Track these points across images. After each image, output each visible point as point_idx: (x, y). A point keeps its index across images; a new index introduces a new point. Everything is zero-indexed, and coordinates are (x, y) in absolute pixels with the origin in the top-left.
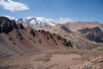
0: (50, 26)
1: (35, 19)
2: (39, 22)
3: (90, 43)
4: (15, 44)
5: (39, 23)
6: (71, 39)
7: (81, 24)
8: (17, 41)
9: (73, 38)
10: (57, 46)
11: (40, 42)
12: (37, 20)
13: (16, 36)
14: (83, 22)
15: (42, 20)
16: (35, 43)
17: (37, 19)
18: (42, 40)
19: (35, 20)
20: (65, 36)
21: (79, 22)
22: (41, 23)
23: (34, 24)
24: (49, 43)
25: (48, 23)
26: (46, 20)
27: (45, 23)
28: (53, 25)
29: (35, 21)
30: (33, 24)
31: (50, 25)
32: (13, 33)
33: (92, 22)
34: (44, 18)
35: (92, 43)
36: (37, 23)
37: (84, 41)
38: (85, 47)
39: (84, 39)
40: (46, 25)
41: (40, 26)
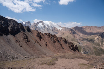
0: (58, 30)
1: (42, 22)
3: (99, 48)
4: (21, 46)
6: (79, 44)
7: (89, 28)
8: (23, 43)
9: (80, 42)
10: (63, 50)
11: (46, 45)
12: (45, 24)
13: (22, 38)
14: (92, 26)
15: (49, 24)
16: (41, 46)
17: (45, 22)
18: (48, 44)
20: (73, 40)
21: (87, 26)
22: (48, 26)
23: (41, 27)
24: (55, 47)
25: (55, 27)
26: (54, 24)
27: (52, 27)
28: (61, 29)
29: (43, 24)
30: (40, 27)
32: (20, 36)
33: (102, 27)
34: (51, 22)
35: (100, 48)
36: (45, 27)
37: (92, 46)
38: (93, 52)
39: (92, 44)
40: (53, 29)
41: (47, 29)
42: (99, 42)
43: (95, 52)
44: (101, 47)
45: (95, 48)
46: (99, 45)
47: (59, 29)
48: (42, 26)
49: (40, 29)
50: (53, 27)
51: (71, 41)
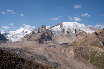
0: (85, 34)
2: (67, 28)
5: (66, 30)
12: (64, 26)
15: (72, 26)
19: (62, 25)
22: (69, 29)
23: (58, 31)
27: (76, 30)
29: (61, 27)
30: (56, 31)
31: (86, 32)
40: (78, 33)
41: (67, 34)
47: (87, 32)
48: (58, 29)
49: (55, 33)
50: (78, 30)
51: (89, 46)
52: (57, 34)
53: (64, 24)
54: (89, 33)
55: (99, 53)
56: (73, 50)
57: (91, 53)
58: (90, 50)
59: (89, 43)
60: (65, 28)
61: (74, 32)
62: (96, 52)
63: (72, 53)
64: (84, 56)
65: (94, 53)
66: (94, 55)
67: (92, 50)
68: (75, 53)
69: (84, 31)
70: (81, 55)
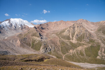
0: (28, 28)
5: (14, 25)
12: (12, 21)
15: (18, 22)
19: (10, 21)
20: (33, 35)
21: (61, 21)
22: (16, 24)
23: (6, 26)
25: (26, 25)
27: (21, 25)
29: (9, 22)
30: (5, 26)
31: (29, 26)
36: (11, 25)
37: (60, 40)
38: (59, 49)
39: (60, 38)
40: (23, 27)
41: (14, 28)
42: (69, 35)
43: (62, 47)
44: (71, 41)
45: (63, 43)
46: (68, 38)
48: (7, 24)
49: (3, 27)
50: (23, 25)
51: (31, 37)
52: (6, 28)
53: (12, 20)
54: (31, 27)
55: (37, 41)
56: (20, 40)
57: (32, 41)
58: (31, 40)
59: (30, 35)
60: (13, 24)
61: (20, 27)
62: (35, 40)
63: (19, 42)
64: (27, 44)
65: (34, 41)
66: (34, 42)
67: (33, 39)
68: (21, 42)
69: (28, 25)
70: (26, 43)
